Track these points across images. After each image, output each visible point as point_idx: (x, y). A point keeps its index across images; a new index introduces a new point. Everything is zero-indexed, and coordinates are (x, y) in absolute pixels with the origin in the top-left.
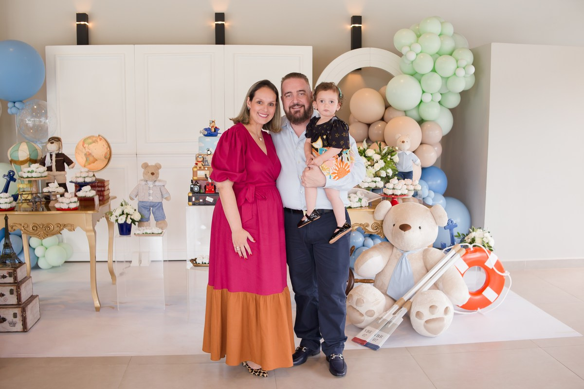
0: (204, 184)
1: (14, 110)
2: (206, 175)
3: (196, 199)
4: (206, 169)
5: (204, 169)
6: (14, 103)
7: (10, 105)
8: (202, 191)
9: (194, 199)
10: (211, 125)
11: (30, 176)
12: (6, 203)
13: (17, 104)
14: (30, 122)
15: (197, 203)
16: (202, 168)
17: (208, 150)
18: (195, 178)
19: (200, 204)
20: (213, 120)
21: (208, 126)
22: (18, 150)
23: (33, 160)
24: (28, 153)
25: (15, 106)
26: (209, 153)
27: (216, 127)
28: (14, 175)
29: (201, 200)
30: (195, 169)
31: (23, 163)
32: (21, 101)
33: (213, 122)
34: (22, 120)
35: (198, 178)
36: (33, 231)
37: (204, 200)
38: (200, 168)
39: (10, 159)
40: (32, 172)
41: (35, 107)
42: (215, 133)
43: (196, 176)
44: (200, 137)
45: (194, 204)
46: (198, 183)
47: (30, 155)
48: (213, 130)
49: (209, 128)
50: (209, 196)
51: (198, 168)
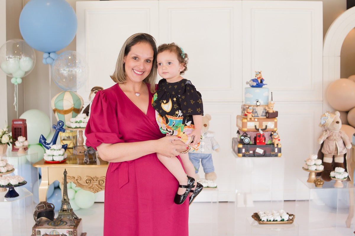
0: (253, 135)
1: (49, 60)
2: (255, 126)
3: (247, 151)
4: (256, 120)
5: (254, 121)
6: (49, 53)
7: (46, 55)
8: (251, 143)
9: (244, 151)
10: (258, 76)
11: (78, 126)
12: (60, 155)
13: (52, 55)
14: (65, 72)
15: (247, 155)
16: (253, 119)
17: (257, 102)
18: (245, 129)
19: (250, 156)
20: (260, 72)
21: (254, 78)
22: (63, 100)
23: (76, 109)
24: (73, 103)
25: (49, 57)
26: (258, 104)
27: (262, 79)
28: (63, 125)
29: (251, 152)
30: (245, 121)
31: (66, 112)
32: (54, 52)
33: (260, 73)
34: (58, 70)
35: (248, 129)
36: (87, 185)
37: (254, 152)
38: (251, 119)
39: (54, 108)
40: (80, 122)
41: (70, 57)
42: (261, 84)
43: (246, 127)
44: (246, 88)
45: (244, 156)
46: (247, 135)
47: (74, 105)
48: (259, 81)
49: (256, 79)
50: (259, 147)
51: (249, 119)
